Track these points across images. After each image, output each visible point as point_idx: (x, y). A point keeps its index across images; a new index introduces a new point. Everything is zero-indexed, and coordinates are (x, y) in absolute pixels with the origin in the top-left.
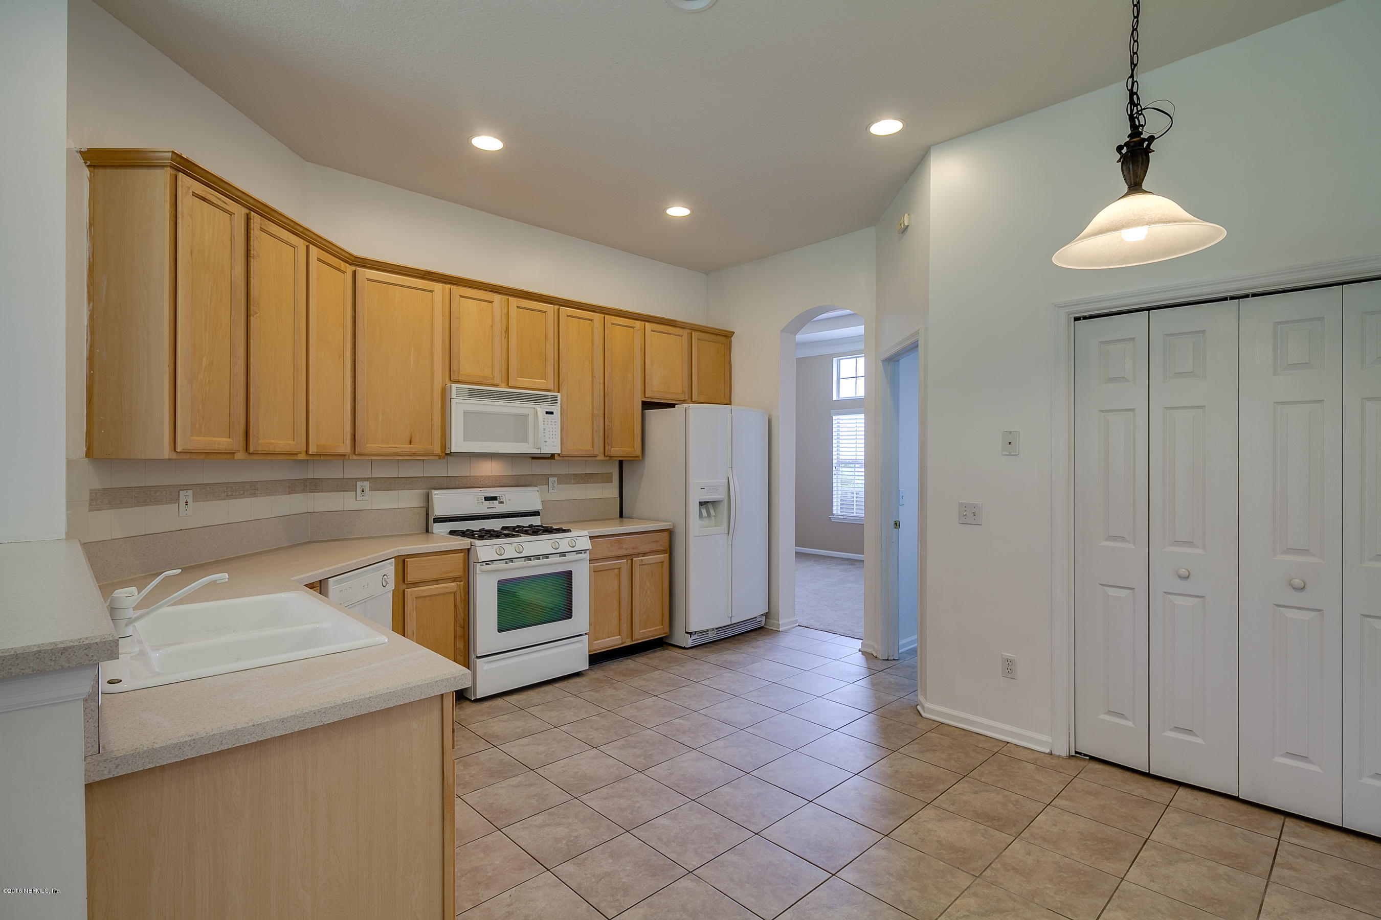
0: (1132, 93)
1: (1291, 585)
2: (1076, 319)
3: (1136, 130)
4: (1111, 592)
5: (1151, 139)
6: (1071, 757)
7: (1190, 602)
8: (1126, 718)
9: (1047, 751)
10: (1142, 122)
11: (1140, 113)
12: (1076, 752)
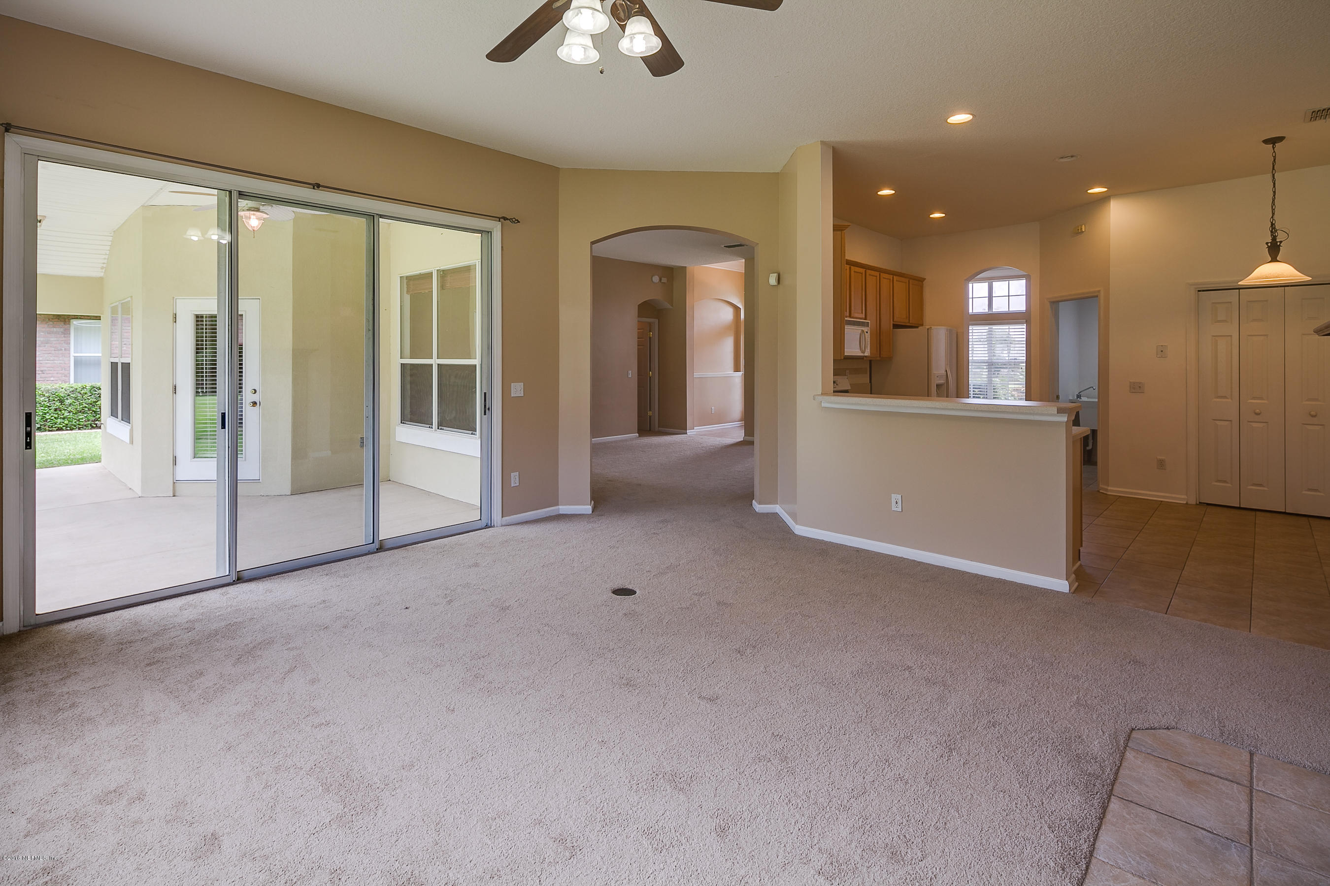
0: (1272, 224)
1: (1310, 415)
2: (1199, 291)
3: (1274, 238)
4: (1218, 423)
5: (1281, 242)
6: (1197, 504)
7: (1261, 425)
8: (1227, 483)
9: (1185, 502)
10: (1277, 235)
11: (1276, 231)
12: (1200, 503)
